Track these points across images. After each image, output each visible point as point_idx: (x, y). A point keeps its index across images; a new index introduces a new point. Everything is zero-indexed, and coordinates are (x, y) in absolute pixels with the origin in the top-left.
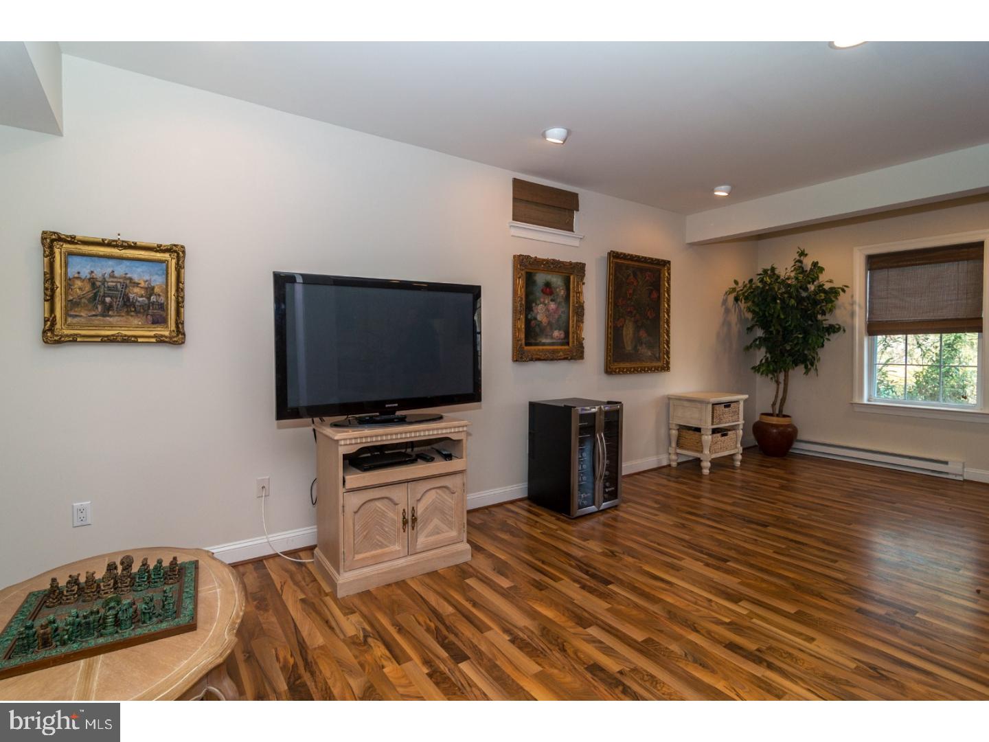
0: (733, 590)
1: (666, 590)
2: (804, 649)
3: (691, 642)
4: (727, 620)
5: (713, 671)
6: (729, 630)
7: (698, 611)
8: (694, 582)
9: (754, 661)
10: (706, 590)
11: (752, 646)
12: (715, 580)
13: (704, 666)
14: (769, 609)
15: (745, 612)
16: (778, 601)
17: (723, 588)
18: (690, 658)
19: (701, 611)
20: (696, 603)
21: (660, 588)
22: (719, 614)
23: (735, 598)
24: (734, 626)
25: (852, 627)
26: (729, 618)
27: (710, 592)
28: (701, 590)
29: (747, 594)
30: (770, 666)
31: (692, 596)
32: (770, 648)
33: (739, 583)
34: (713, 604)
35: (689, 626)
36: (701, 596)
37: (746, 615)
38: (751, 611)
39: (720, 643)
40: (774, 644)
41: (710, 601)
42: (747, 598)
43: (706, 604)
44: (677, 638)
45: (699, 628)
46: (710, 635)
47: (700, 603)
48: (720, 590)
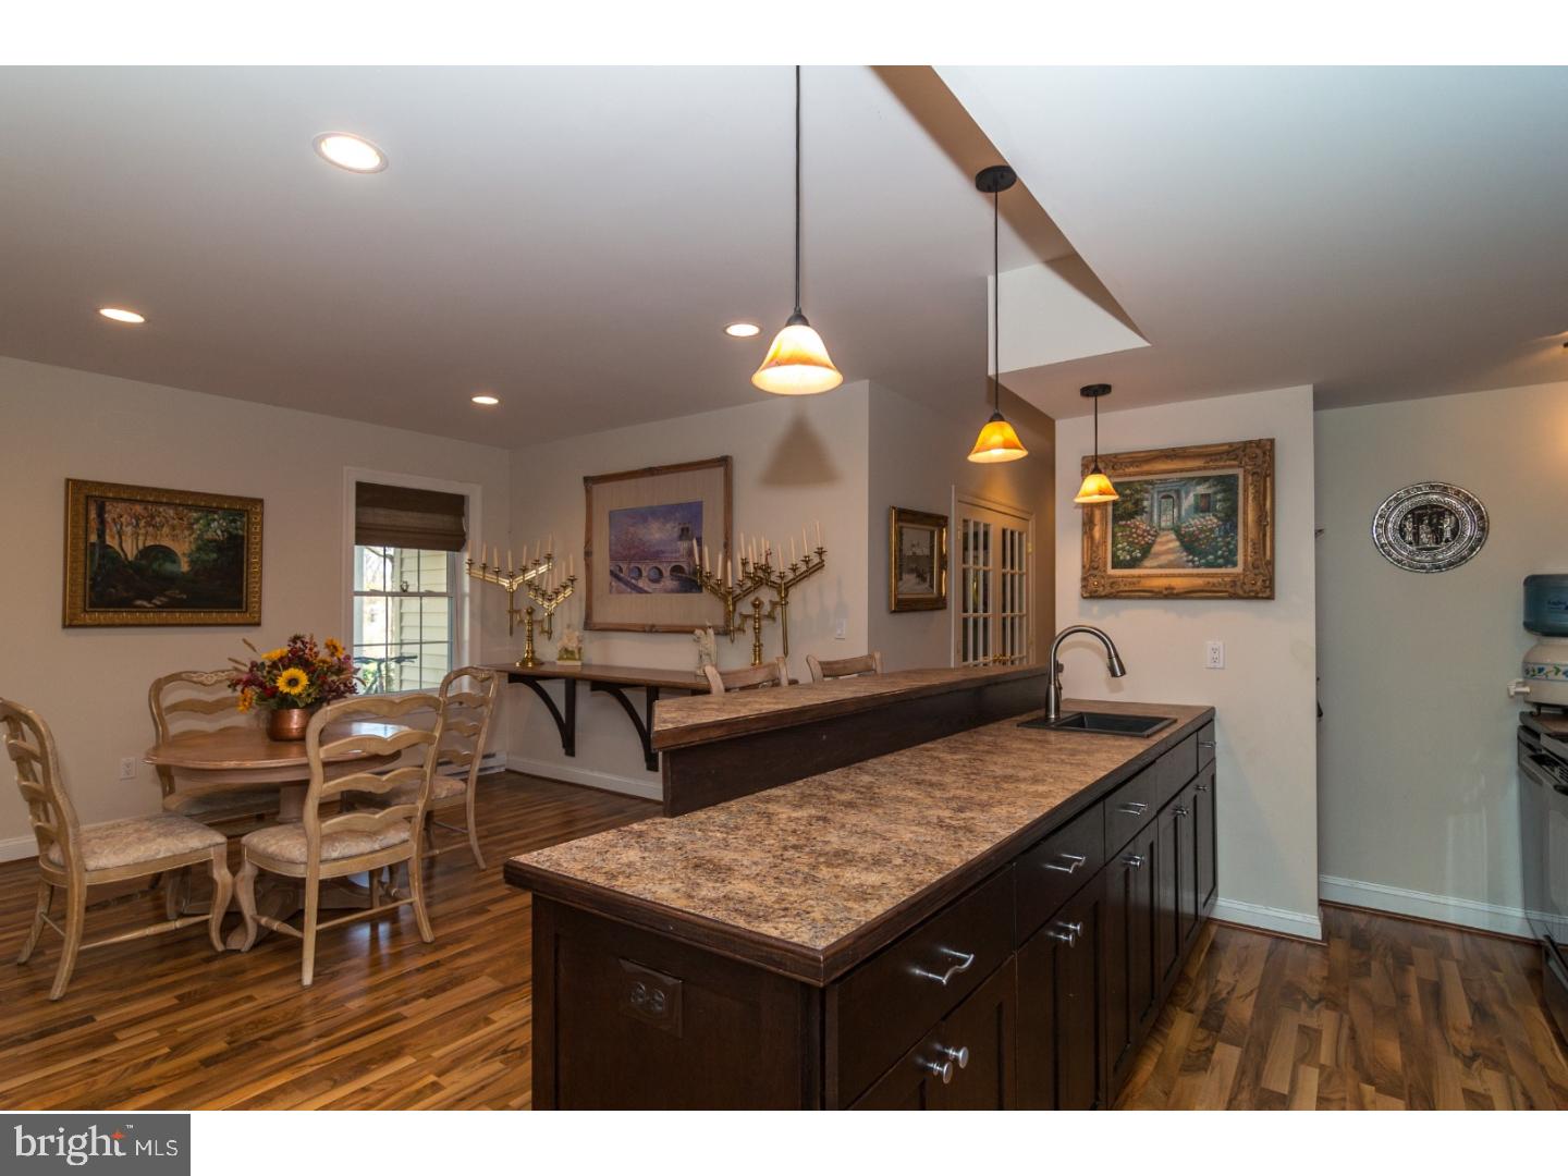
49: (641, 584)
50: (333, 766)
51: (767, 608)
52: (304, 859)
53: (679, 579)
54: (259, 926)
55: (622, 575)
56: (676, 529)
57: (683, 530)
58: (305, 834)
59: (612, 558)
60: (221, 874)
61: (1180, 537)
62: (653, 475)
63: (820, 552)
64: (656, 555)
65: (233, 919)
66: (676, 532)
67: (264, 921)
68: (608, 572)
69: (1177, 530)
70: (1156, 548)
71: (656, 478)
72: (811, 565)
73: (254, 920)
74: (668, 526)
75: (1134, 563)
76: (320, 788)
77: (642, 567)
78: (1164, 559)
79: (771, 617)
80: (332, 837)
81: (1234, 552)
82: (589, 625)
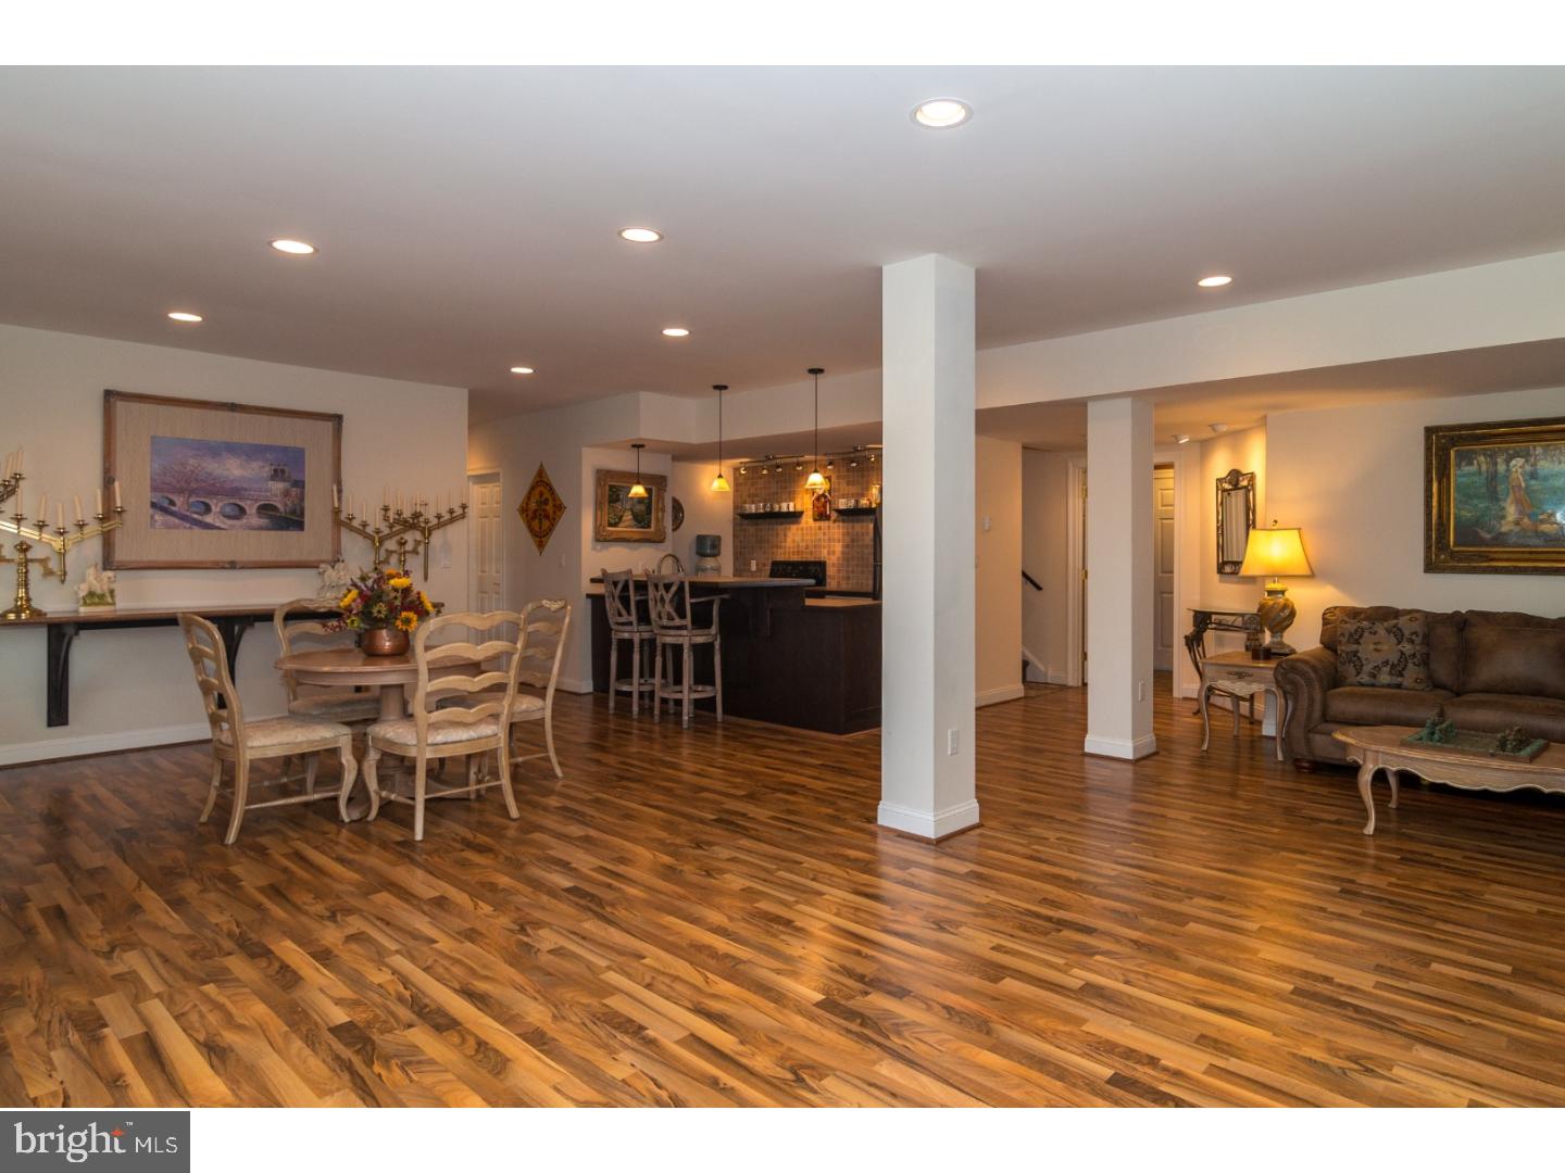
0: (1093, 1006)
1: (1200, 991)
2: (1009, 938)
3: (1135, 929)
4: (1097, 957)
5: (1105, 908)
6: (1092, 947)
7: (1140, 966)
8: (1162, 1013)
9: (1066, 921)
10: (1137, 998)
11: (1067, 933)
12: (1129, 1022)
13: (1114, 911)
14: (1040, 980)
15: (1076, 971)
16: (1024, 994)
17: (1111, 1007)
18: (1130, 915)
19: (1136, 965)
20: (1147, 975)
21: (1209, 993)
22: (1108, 964)
23: (1090, 992)
24: (1090, 952)
25: (934, 969)
26: (1096, 961)
27: (1130, 997)
28: (1144, 998)
29: (1071, 1001)
30: (1049, 919)
31: (1156, 986)
32: (1046, 934)
33: (1084, 1021)
34: (1121, 978)
35: (1144, 945)
36: (1143, 988)
37: (1073, 967)
38: (1065, 973)
39: (1103, 933)
40: (1042, 939)
41: (1127, 982)
42: (1071, 994)
43: (1132, 976)
44: (1151, 931)
45: (1131, 944)
46: (1117, 939)
47: (1140, 977)
48: (1117, 1003)
49: (209, 519)
50: (436, 670)
51: (409, 547)
52: (414, 742)
53: (270, 517)
54: (381, 798)
55: (174, 508)
56: (267, 469)
57: (275, 471)
58: (416, 726)
59: (154, 489)
60: (347, 759)
61: (633, 514)
62: (233, 410)
63: (464, 507)
64: (235, 492)
65: (359, 794)
66: (267, 471)
67: (384, 794)
68: (149, 504)
69: (631, 510)
70: (624, 518)
71: (237, 415)
72: (454, 515)
73: (377, 793)
74: (255, 465)
75: (615, 525)
76: (427, 686)
77: (212, 503)
78: (627, 524)
79: (415, 552)
80: (435, 726)
81: (650, 522)
82: (108, 563)
